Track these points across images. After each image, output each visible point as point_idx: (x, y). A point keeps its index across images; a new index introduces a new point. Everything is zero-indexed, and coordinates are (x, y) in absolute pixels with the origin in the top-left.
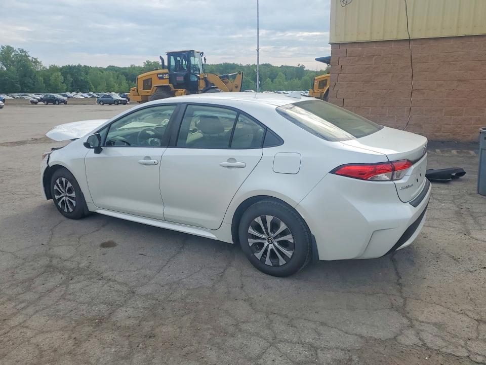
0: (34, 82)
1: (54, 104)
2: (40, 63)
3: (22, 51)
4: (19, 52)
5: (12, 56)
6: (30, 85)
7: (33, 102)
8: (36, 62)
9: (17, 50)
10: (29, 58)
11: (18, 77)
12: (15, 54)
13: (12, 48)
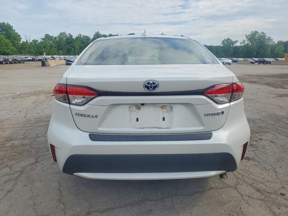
0: (265, 51)
1: (264, 64)
2: (272, 40)
3: (263, 33)
4: (261, 34)
5: (256, 37)
6: (261, 53)
7: (251, 63)
8: (269, 39)
9: (260, 33)
10: (266, 37)
11: (256, 49)
12: (258, 36)
13: (258, 32)
